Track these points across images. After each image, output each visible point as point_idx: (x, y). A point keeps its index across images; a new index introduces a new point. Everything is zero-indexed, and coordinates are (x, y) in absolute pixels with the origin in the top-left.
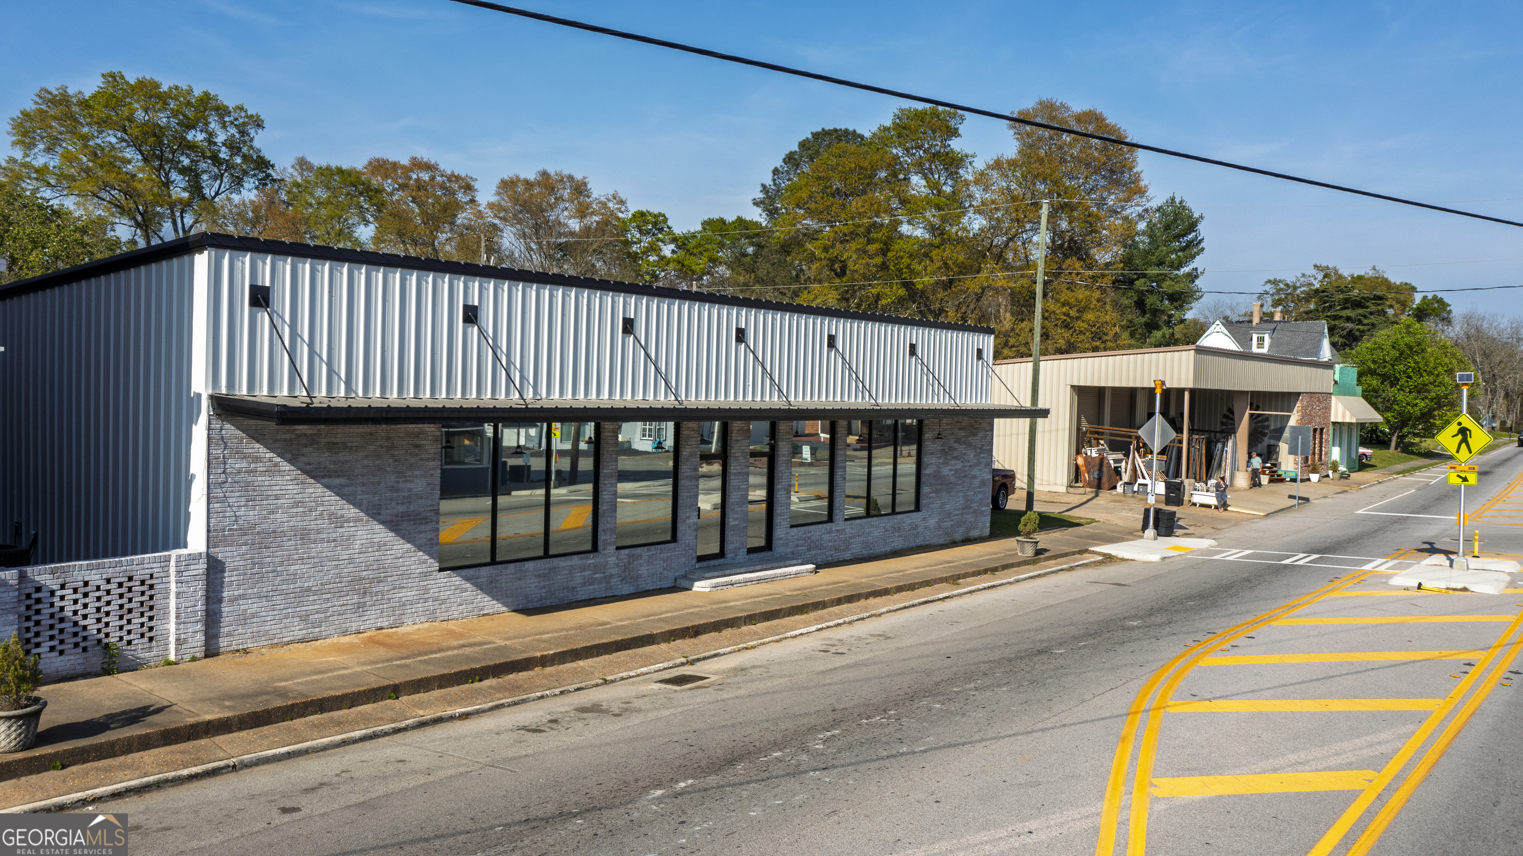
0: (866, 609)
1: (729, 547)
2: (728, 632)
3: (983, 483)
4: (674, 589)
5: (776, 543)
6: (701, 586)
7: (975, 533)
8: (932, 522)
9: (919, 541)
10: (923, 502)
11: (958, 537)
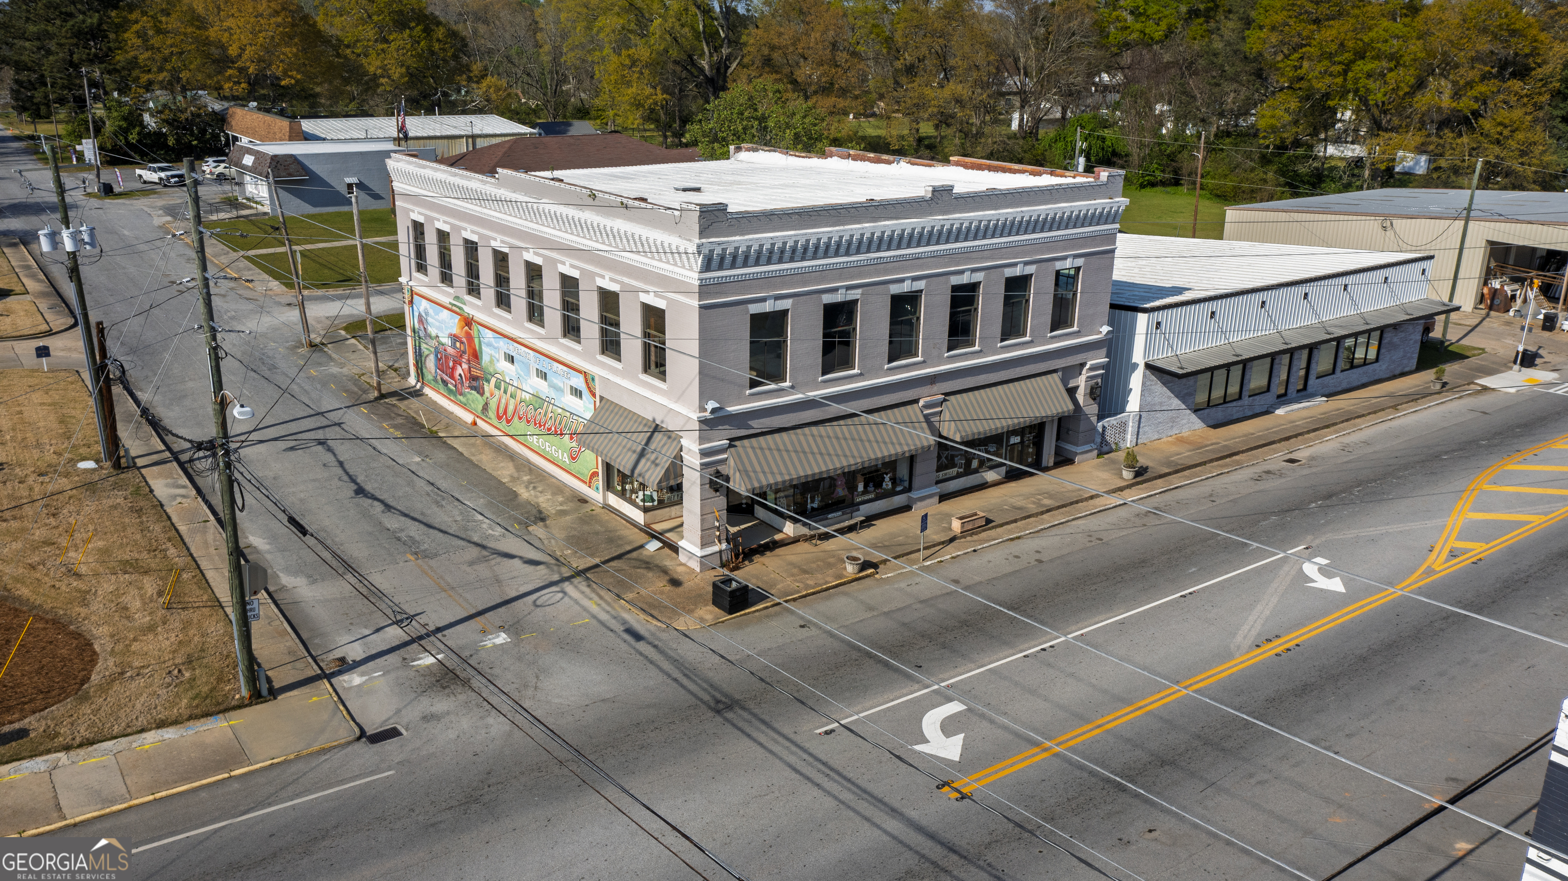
0: (1355, 426)
1: (1289, 391)
2: (1300, 438)
3: (1416, 342)
4: (1267, 412)
5: (1309, 387)
6: (1280, 412)
7: (1407, 369)
8: (1384, 367)
9: (1376, 378)
10: (1381, 357)
11: (1397, 372)
